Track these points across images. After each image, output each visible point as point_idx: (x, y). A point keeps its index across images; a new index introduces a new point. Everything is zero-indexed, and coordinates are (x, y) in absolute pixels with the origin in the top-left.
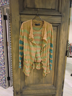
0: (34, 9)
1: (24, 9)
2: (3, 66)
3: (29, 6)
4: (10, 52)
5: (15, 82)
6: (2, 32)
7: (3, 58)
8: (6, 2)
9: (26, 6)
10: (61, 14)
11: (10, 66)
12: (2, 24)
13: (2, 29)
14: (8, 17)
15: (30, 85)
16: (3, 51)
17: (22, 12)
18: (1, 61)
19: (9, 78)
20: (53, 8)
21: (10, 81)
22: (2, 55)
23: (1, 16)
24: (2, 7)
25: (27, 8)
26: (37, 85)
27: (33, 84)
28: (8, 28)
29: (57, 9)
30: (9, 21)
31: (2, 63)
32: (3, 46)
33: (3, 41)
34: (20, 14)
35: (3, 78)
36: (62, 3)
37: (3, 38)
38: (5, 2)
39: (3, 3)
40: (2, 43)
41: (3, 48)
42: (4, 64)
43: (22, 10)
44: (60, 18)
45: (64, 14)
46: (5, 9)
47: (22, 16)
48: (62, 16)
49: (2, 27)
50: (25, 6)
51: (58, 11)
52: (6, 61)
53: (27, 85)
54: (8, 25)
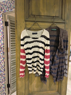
0: (38, 16)
1: (29, 16)
2: (2, 73)
3: (34, 13)
4: (10, 58)
5: (18, 90)
6: (3, 38)
7: (3, 64)
8: (9, 9)
9: (32, 13)
10: (64, 21)
11: (10, 72)
12: (3, 30)
13: (3, 35)
14: (9, 23)
15: (34, 93)
16: (4, 57)
17: (27, 19)
18: (1, 67)
19: (9, 86)
20: (57, 15)
21: (10, 88)
22: (2, 62)
23: (3, 23)
24: (3, 14)
25: (32, 15)
26: (41, 93)
27: (38, 92)
28: (9, 34)
29: (60, 17)
30: (10, 27)
31: (2, 69)
32: (4, 52)
33: (4, 46)
34: (26, 21)
35: (3, 86)
36: (66, 11)
37: (4, 44)
38: (7, 9)
39: (5, 10)
40: (3, 49)
41: (4, 54)
42: (5, 71)
43: (27, 17)
44: (63, 25)
45: (67, 21)
46: (6, 15)
47: (27, 23)
48: (66, 23)
49: (3, 33)
50: (30, 13)
51: (62, 18)
52: (6, 67)
53: (31, 93)
54: (9, 31)
